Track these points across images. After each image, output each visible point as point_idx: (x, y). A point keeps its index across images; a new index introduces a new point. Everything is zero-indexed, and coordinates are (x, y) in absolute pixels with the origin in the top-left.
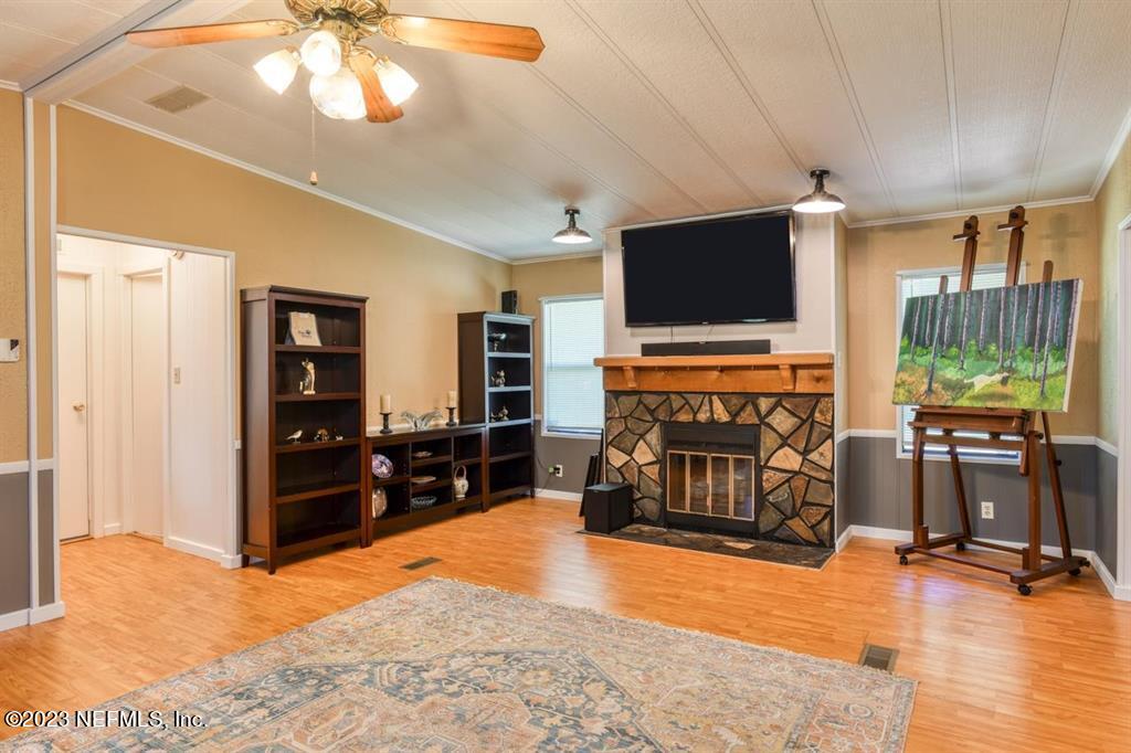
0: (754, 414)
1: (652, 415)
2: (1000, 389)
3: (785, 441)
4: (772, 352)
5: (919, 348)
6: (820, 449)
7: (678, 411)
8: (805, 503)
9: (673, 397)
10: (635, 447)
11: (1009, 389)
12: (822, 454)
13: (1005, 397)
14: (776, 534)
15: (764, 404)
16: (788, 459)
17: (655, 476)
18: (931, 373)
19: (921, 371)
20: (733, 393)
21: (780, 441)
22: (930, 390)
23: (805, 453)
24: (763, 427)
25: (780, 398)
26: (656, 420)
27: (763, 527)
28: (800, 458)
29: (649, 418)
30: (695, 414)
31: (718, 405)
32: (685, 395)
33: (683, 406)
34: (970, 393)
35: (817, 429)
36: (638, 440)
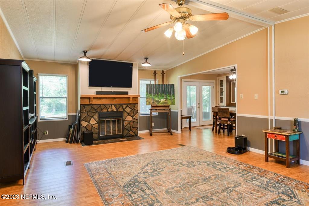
0: (122, 108)
1: (96, 111)
2: (165, 102)
3: (129, 114)
4: (129, 94)
5: (150, 94)
6: (136, 115)
7: (103, 109)
8: (133, 127)
9: (102, 105)
10: (90, 120)
11: (167, 102)
12: (136, 116)
13: (166, 103)
14: (127, 135)
15: (124, 106)
16: (129, 118)
17: (97, 127)
18: (153, 99)
19: (151, 99)
20: (118, 104)
21: (128, 114)
22: (153, 102)
23: (132, 117)
24: (124, 112)
25: (128, 105)
26: (97, 112)
27: (124, 135)
28: (132, 118)
29: (95, 111)
30: (108, 109)
31: (113, 107)
32: (105, 105)
33: (104, 108)
34: (160, 103)
35: (135, 111)
36: (91, 118)
